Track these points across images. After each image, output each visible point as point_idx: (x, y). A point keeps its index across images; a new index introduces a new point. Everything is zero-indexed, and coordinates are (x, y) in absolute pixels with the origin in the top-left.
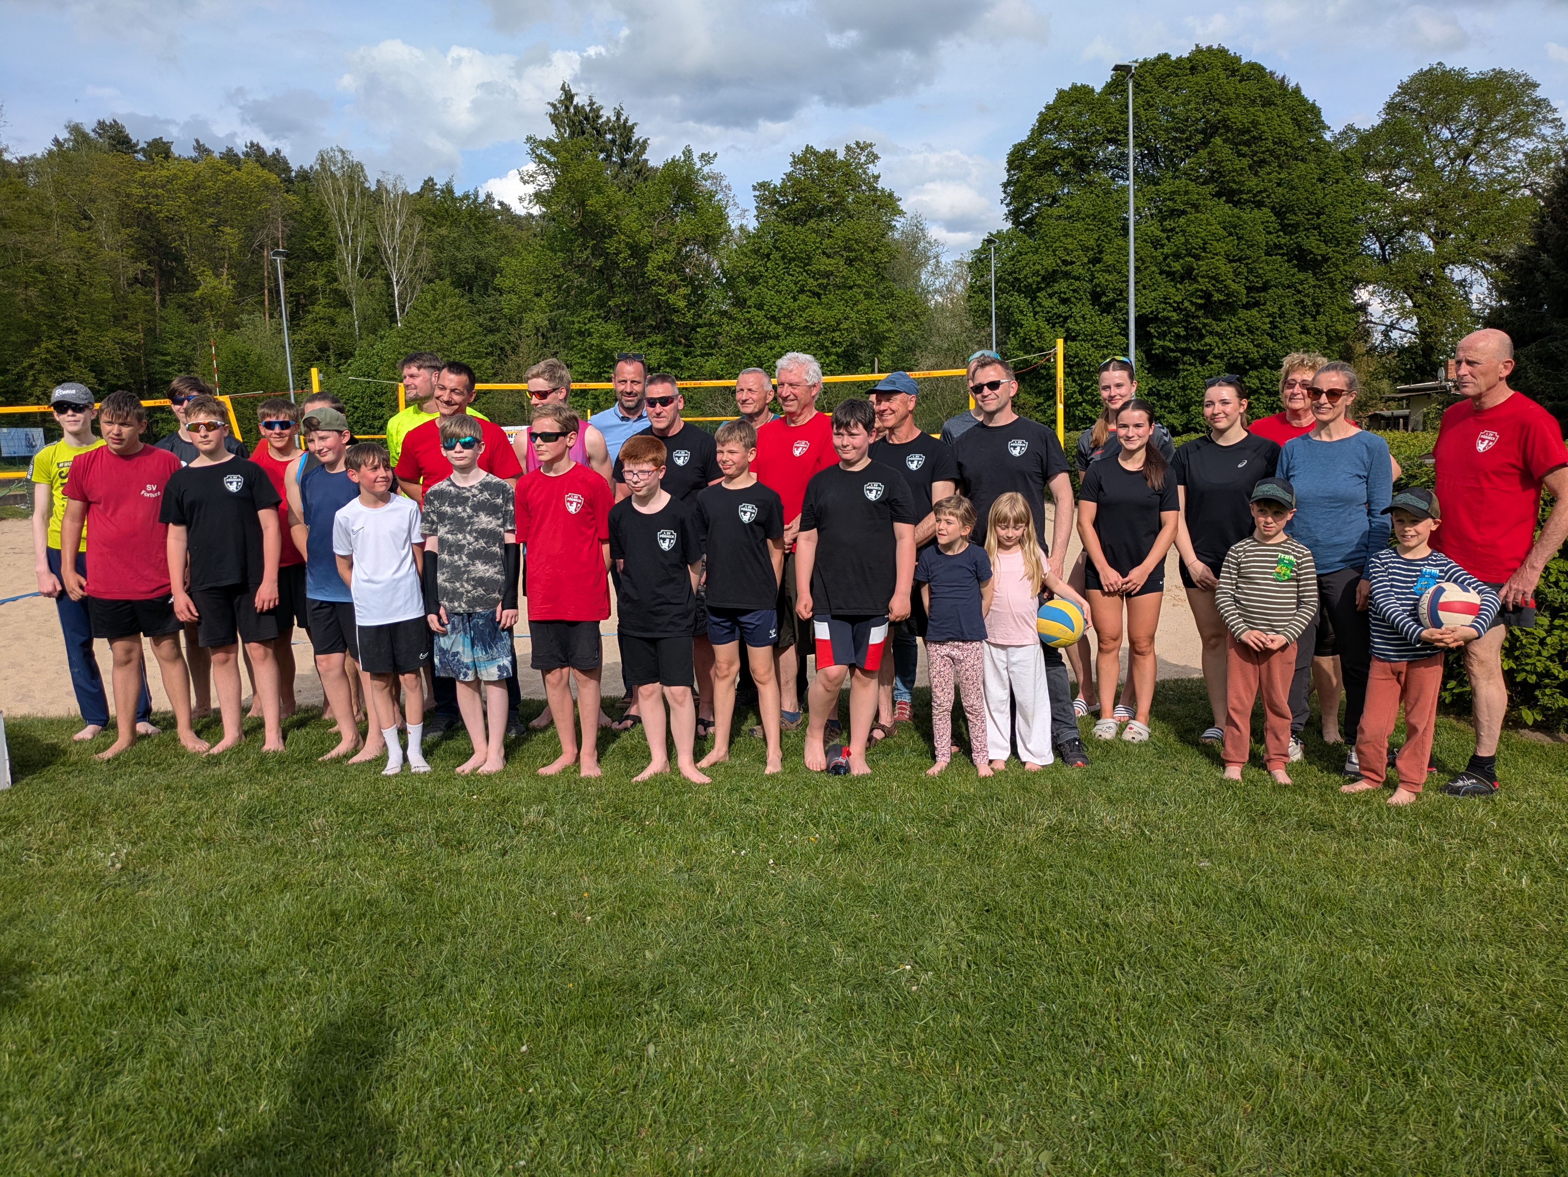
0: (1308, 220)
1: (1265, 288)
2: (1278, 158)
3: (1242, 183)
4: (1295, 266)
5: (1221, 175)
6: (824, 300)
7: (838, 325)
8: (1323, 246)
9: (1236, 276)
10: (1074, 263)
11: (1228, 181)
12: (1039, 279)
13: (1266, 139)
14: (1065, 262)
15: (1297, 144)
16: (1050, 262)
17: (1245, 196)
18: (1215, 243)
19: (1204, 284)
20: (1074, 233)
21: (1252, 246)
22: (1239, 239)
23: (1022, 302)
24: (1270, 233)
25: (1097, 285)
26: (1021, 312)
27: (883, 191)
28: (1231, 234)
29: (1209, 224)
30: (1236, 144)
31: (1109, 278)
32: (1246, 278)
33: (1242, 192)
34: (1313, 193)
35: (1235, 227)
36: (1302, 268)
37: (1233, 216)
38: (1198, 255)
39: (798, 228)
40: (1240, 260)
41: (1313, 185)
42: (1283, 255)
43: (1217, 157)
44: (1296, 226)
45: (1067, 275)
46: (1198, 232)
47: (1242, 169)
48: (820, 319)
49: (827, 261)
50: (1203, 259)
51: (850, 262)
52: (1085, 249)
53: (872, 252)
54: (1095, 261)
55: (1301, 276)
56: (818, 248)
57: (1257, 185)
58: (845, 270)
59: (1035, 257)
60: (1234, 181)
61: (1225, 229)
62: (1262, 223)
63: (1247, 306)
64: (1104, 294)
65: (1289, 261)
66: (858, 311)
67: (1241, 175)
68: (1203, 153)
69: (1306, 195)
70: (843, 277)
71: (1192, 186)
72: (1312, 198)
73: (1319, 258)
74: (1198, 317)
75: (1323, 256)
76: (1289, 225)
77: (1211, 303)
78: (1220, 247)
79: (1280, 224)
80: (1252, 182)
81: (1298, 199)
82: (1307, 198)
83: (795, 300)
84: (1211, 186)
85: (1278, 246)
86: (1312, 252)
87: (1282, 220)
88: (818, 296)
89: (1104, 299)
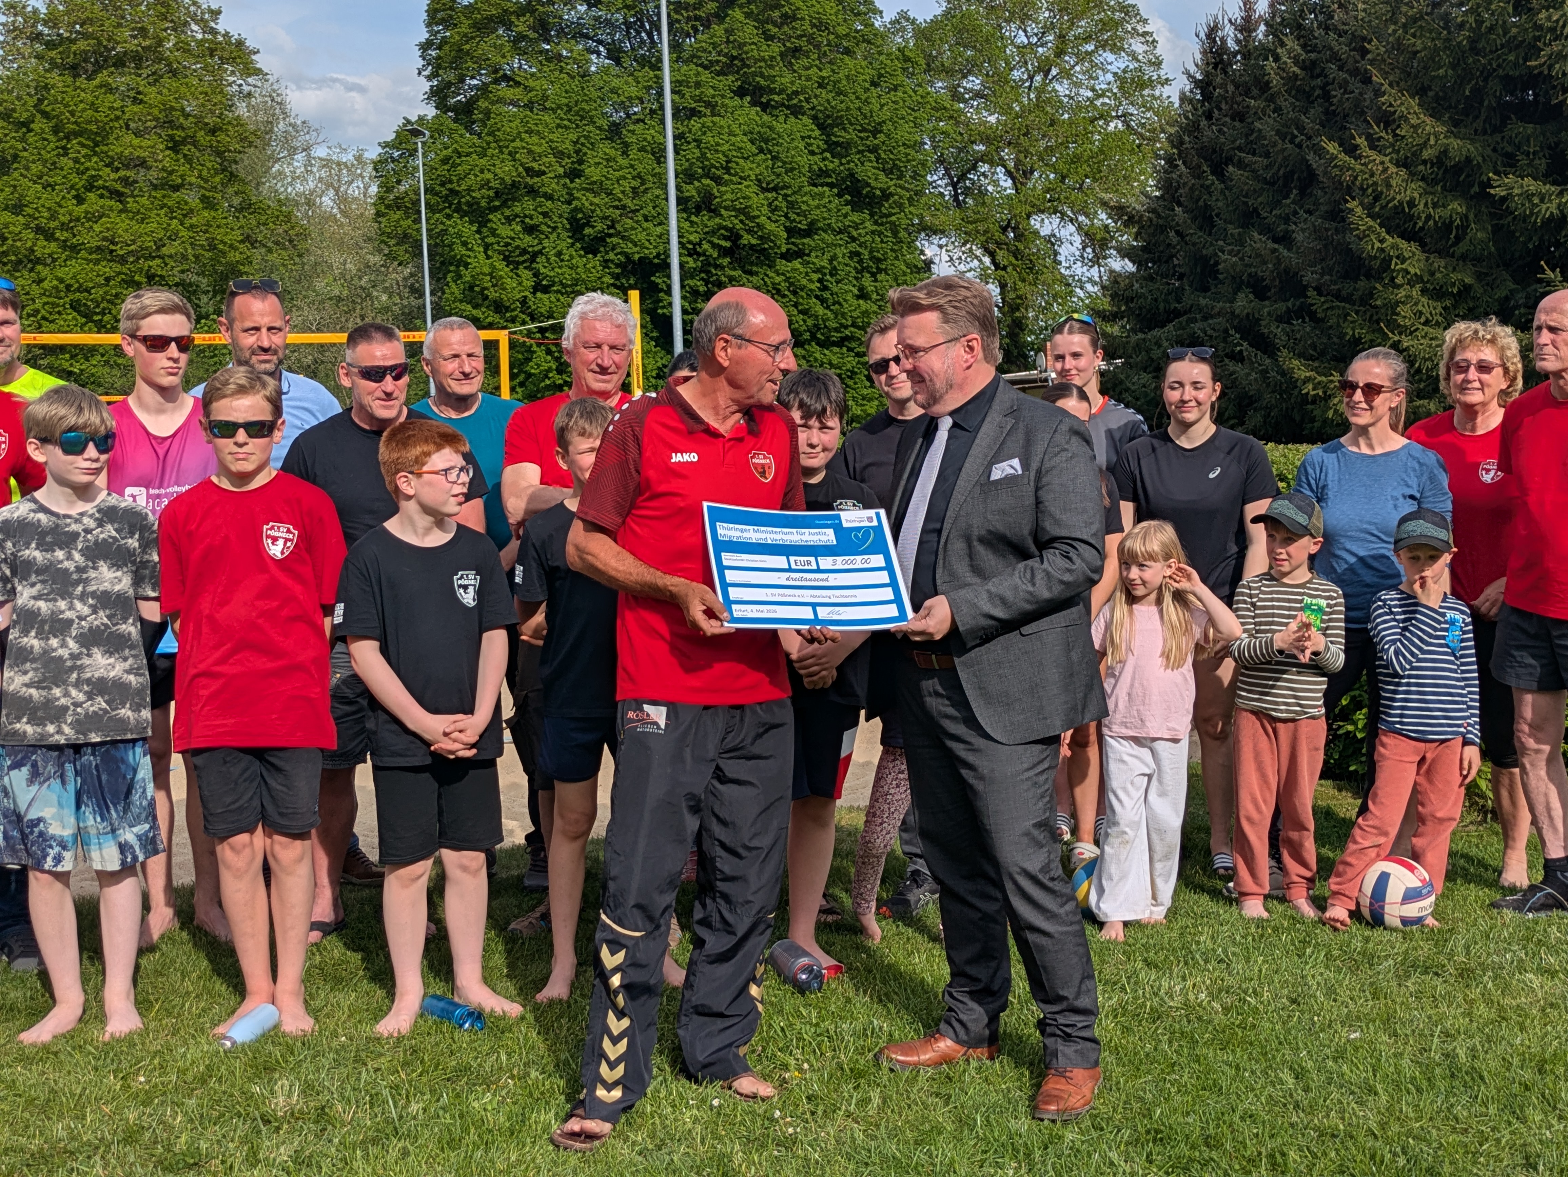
0: (862, 139)
1: (810, 232)
2: (818, 46)
3: (772, 79)
4: (847, 203)
5: (745, 65)
6: (131, 204)
7: (158, 248)
8: (882, 176)
9: (773, 211)
10: (544, 173)
11: (754, 74)
12: (491, 193)
13: (802, 19)
14: (529, 171)
15: (842, 30)
16: (507, 170)
17: (776, 98)
18: (741, 161)
19: (729, 219)
20: (540, 128)
21: (792, 170)
22: (774, 158)
23: (466, 228)
24: (812, 153)
25: (576, 210)
26: (465, 244)
27: (226, 35)
28: (761, 151)
29: (731, 134)
30: (763, 23)
31: (596, 200)
32: (786, 216)
33: (772, 91)
34: (867, 102)
35: (766, 141)
36: (856, 206)
37: (763, 125)
38: (719, 177)
39: (82, 81)
40: (775, 189)
41: (867, 90)
42: (831, 185)
43: (739, 36)
44: (847, 146)
45: (532, 192)
46: (718, 144)
47: (772, 58)
48: (128, 237)
49: (136, 141)
50: (726, 184)
51: (175, 146)
52: (560, 155)
53: (213, 132)
54: (574, 174)
55: (855, 217)
56: (117, 118)
57: (792, 83)
58: (166, 159)
59: (483, 161)
60: (762, 75)
61: (752, 142)
62: (803, 138)
63: (788, 256)
64: (588, 224)
65: (840, 195)
66: (192, 226)
67: (771, 67)
68: (718, 30)
69: (858, 104)
70: (163, 169)
71: (705, 76)
72: (866, 110)
73: (878, 192)
74: (722, 268)
75: (883, 191)
76: (837, 144)
77: (738, 247)
78: (750, 168)
79: (826, 142)
80: (786, 79)
81: (848, 109)
82: (859, 109)
83: (80, 200)
84: (731, 78)
85: (824, 173)
86: (868, 185)
87: (828, 136)
88: (119, 196)
89: (587, 231)
